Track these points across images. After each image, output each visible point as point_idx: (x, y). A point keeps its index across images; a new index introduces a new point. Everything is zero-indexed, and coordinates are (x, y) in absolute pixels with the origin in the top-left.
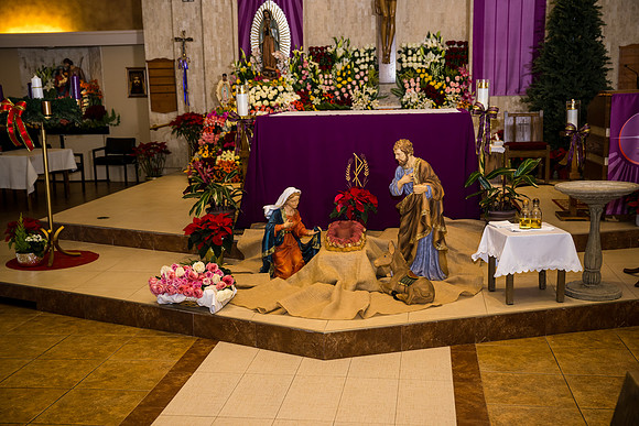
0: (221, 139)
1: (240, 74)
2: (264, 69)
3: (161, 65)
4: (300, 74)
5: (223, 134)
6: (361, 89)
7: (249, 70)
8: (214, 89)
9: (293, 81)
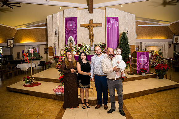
0: (62, 61)
1: (65, 49)
2: (70, 48)
3: (51, 48)
4: (77, 49)
5: (62, 60)
6: (87, 52)
7: (67, 48)
8: (61, 52)
9: (75, 50)
